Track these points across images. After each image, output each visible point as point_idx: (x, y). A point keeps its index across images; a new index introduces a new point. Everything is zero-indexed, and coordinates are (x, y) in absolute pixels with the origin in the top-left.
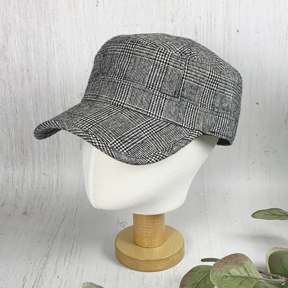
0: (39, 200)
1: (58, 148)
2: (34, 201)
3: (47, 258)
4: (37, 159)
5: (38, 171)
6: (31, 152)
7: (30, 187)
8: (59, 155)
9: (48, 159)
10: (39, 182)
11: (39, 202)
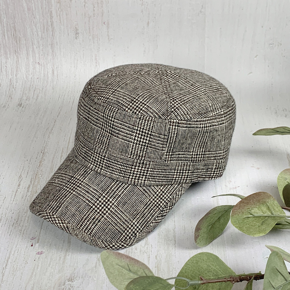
0: (34, 91)
1: (52, 37)
2: (29, 92)
3: (43, 155)
4: (31, 47)
5: (32, 60)
6: (24, 40)
7: (25, 76)
8: (54, 43)
9: (42, 48)
10: (34, 71)
11: (34, 93)
